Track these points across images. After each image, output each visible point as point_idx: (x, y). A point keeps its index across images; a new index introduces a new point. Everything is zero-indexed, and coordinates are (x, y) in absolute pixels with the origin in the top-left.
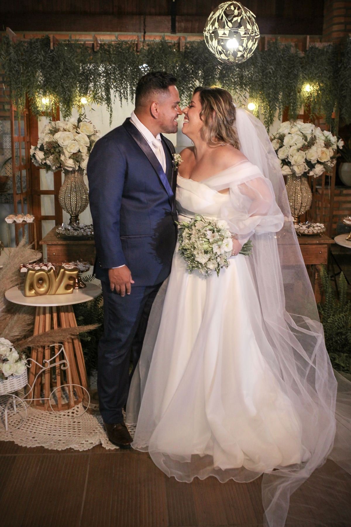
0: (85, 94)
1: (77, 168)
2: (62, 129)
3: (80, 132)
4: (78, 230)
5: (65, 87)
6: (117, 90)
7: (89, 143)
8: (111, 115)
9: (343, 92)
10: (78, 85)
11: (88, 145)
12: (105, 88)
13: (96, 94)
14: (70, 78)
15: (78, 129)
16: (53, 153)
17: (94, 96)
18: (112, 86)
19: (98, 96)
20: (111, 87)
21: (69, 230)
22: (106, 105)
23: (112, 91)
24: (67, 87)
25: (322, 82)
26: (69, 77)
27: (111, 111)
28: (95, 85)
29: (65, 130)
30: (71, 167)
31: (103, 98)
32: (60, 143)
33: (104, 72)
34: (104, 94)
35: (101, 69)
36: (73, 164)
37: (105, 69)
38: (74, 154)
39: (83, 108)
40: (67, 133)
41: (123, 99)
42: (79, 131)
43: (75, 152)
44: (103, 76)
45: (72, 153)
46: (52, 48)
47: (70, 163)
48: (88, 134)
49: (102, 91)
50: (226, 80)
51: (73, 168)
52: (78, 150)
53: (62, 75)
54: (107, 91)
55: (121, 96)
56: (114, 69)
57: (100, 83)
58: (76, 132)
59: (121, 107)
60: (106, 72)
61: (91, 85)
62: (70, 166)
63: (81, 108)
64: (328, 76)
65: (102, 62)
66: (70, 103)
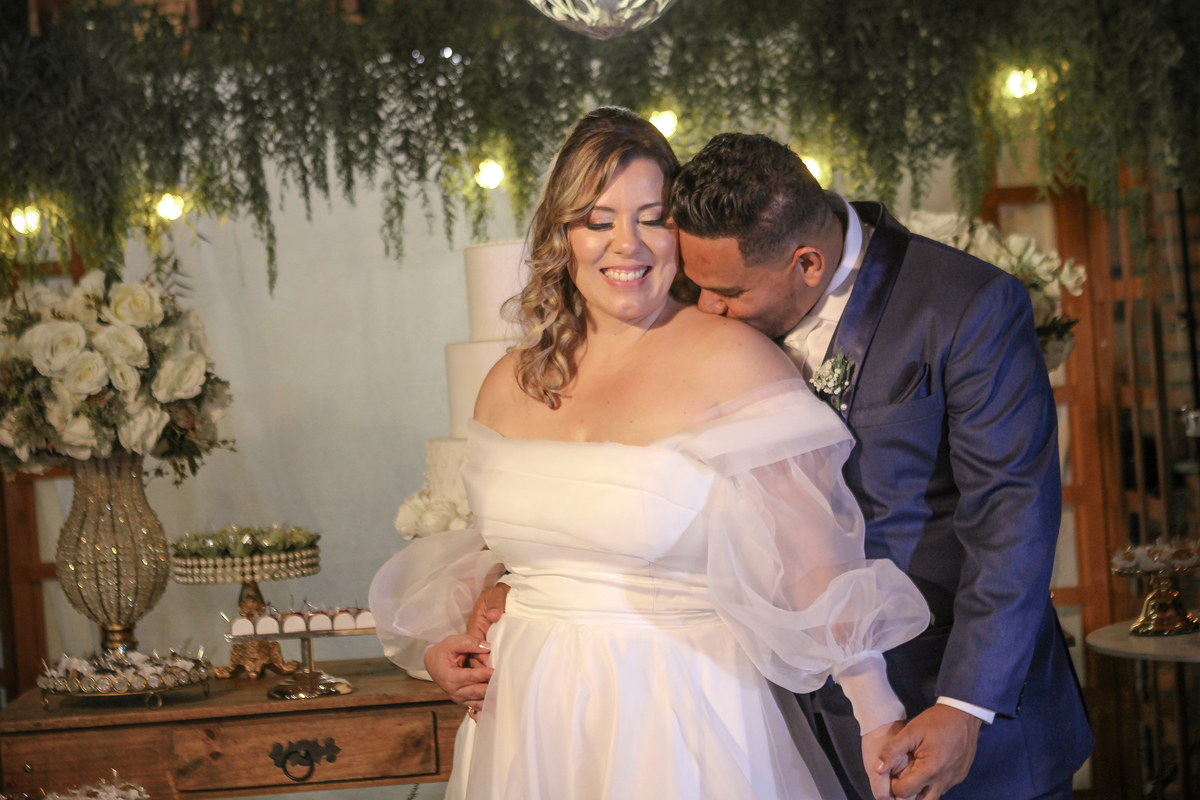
0: (171, 182)
1: (106, 451)
2: (46, 313)
3: (113, 319)
4: (114, 673)
5: (91, 166)
6: (288, 161)
7: (146, 354)
8: (271, 251)
9: (1143, 87)
10: (143, 154)
11: (144, 362)
12: (242, 155)
13: (211, 180)
14: (110, 130)
15: (104, 309)
16: (16, 402)
17: (205, 189)
18: (271, 147)
19: (222, 188)
20: (266, 151)
21: (80, 675)
22: (253, 218)
23: (270, 166)
24: (100, 164)
25: (1066, 55)
26: (106, 127)
27: (271, 236)
28: (205, 145)
29: (58, 316)
30: (83, 447)
31: (238, 192)
32: (39, 363)
33: (234, 98)
34: (240, 176)
35: (225, 89)
36: (92, 433)
37: (241, 83)
38: (90, 397)
39: (164, 238)
40: (65, 325)
41: (314, 190)
42: (107, 313)
43: (96, 389)
44: (234, 113)
45: (84, 397)
46: (34, 28)
47: (79, 434)
48: (142, 323)
49: (230, 165)
50: (697, 86)
51: (93, 448)
52: (106, 382)
53: (79, 124)
54: (252, 163)
55: (304, 178)
56: (271, 81)
57: (223, 138)
58: (100, 321)
59: (309, 217)
60: (243, 96)
61: (192, 147)
62: (82, 441)
63: (157, 236)
64: (1084, 33)
65: (226, 61)
66: (117, 222)
